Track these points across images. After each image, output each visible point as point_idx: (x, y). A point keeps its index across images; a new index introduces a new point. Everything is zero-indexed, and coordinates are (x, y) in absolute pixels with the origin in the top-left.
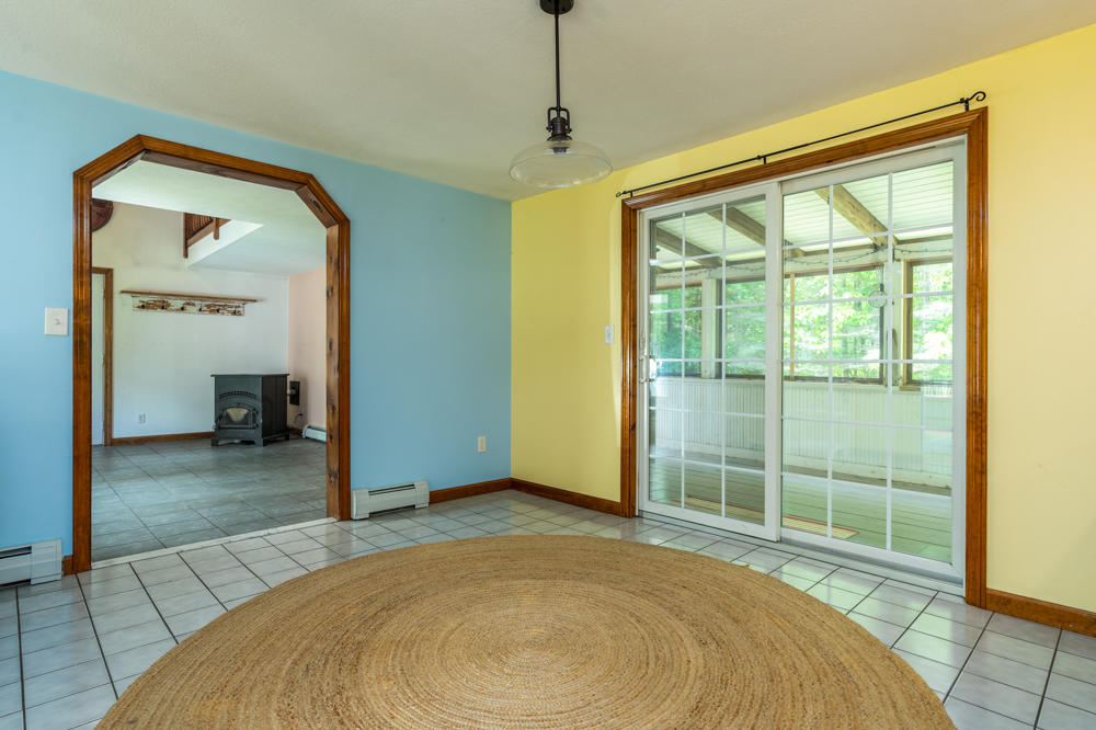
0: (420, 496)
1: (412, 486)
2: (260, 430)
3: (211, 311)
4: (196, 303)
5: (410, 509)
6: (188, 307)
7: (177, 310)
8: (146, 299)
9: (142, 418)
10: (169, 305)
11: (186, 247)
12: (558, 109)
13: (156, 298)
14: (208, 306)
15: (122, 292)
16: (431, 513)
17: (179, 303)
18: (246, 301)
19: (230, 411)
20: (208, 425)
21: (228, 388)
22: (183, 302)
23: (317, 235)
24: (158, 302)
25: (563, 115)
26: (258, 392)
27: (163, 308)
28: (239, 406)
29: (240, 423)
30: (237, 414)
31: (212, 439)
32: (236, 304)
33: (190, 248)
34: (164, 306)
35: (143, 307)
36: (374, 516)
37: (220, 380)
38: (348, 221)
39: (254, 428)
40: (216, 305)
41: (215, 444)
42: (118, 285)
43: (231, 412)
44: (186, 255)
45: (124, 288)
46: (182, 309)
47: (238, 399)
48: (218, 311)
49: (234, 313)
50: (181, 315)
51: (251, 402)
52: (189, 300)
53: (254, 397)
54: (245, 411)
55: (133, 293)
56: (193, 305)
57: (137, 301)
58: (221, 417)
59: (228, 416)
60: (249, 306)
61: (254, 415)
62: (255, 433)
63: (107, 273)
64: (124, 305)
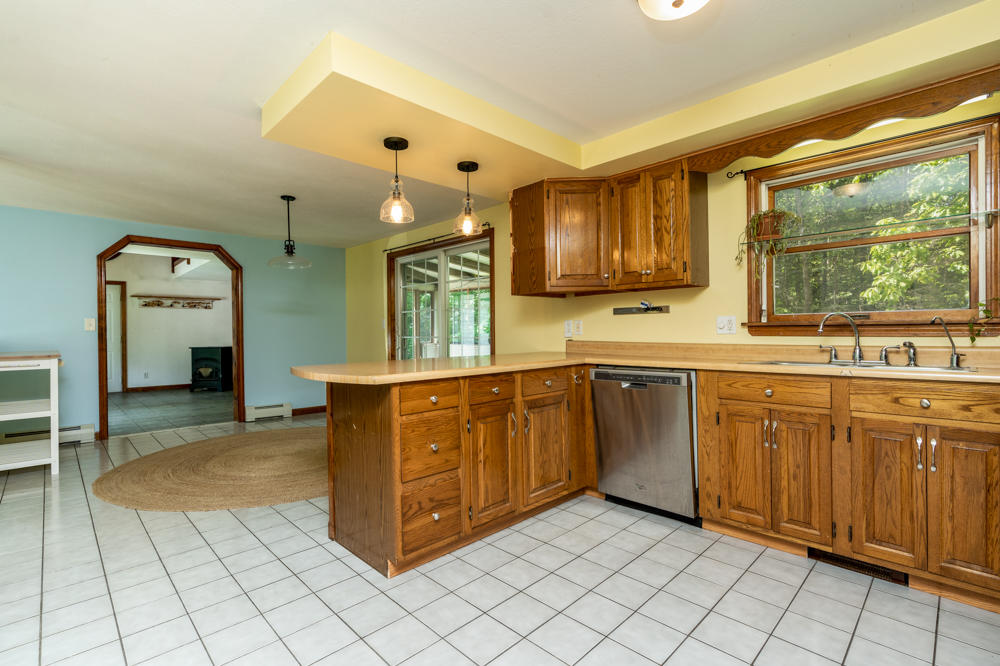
0: (287, 412)
1: (282, 406)
2: (221, 382)
3: (191, 307)
4: (180, 301)
5: (281, 418)
6: (175, 304)
7: (168, 307)
8: (147, 300)
9: (146, 375)
10: (162, 303)
11: (173, 266)
12: (289, 240)
13: (154, 299)
14: (189, 303)
15: (133, 296)
16: (294, 420)
17: (169, 302)
18: (214, 299)
20: (187, 379)
21: (200, 356)
22: (172, 301)
23: (227, 273)
24: (155, 302)
25: (292, 243)
26: (219, 358)
28: (206, 367)
29: (208, 377)
30: (206, 372)
31: (190, 388)
32: (207, 301)
33: (175, 269)
34: (159, 304)
35: (146, 305)
36: (258, 420)
37: (195, 351)
38: (241, 268)
39: (216, 381)
40: (193, 303)
41: (192, 391)
42: (130, 291)
43: (202, 370)
44: (173, 271)
45: (133, 293)
46: (172, 305)
47: (205, 363)
48: (195, 306)
49: (206, 308)
50: (171, 309)
51: (215, 364)
52: (176, 300)
53: (214, 360)
54: (210, 370)
55: (139, 297)
56: (179, 303)
57: (142, 301)
58: (196, 375)
59: (200, 373)
60: (215, 302)
61: (217, 372)
62: (217, 384)
63: (123, 285)
64: (133, 305)
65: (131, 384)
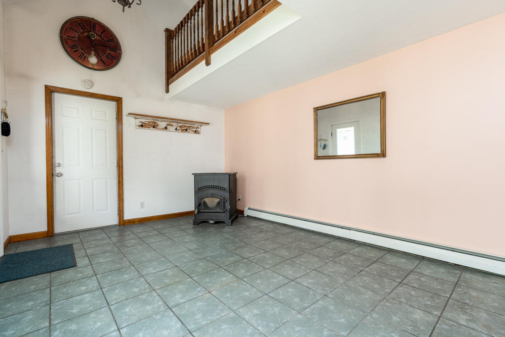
2: (228, 214)
3: (182, 130)
4: (174, 124)
6: (168, 127)
7: (162, 129)
8: (144, 120)
9: (142, 205)
10: (158, 125)
11: (168, 85)
13: (150, 120)
14: (181, 127)
17: (163, 124)
18: (202, 123)
19: (206, 200)
21: (204, 183)
22: (166, 123)
24: (150, 123)
26: (226, 186)
27: (154, 127)
28: (213, 196)
29: (214, 208)
30: (212, 202)
32: (197, 125)
33: (170, 86)
35: (142, 126)
37: (198, 177)
39: (224, 212)
40: (185, 126)
42: (126, 110)
44: (167, 91)
46: (166, 128)
47: (211, 191)
48: (186, 130)
49: (195, 132)
50: (165, 133)
51: (221, 193)
52: (171, 122)
53: (224, 189)
54: (218, 200)
55: (136, 115)
56: (172, 125)
57: (138, 122)
58: (200, 204)
59: (205, 203)
60: (204, 127)
61: (224, 202)
62: (225, 217)
63: (118, 101)
64: (129, 124)
65: (127, 216)
